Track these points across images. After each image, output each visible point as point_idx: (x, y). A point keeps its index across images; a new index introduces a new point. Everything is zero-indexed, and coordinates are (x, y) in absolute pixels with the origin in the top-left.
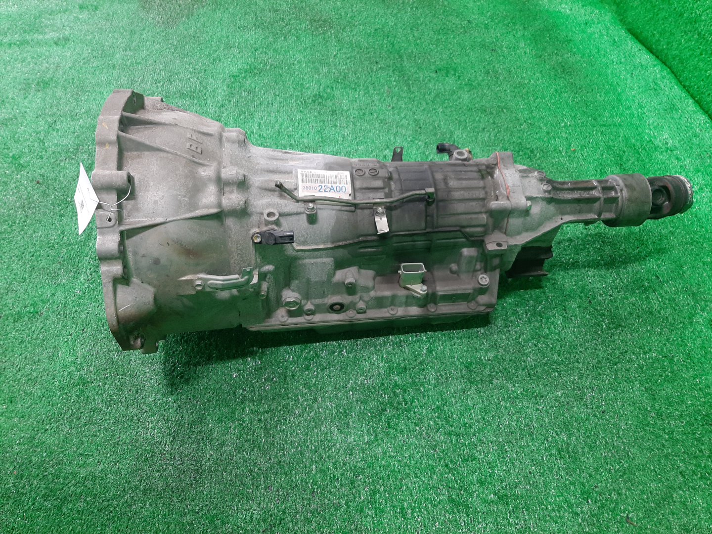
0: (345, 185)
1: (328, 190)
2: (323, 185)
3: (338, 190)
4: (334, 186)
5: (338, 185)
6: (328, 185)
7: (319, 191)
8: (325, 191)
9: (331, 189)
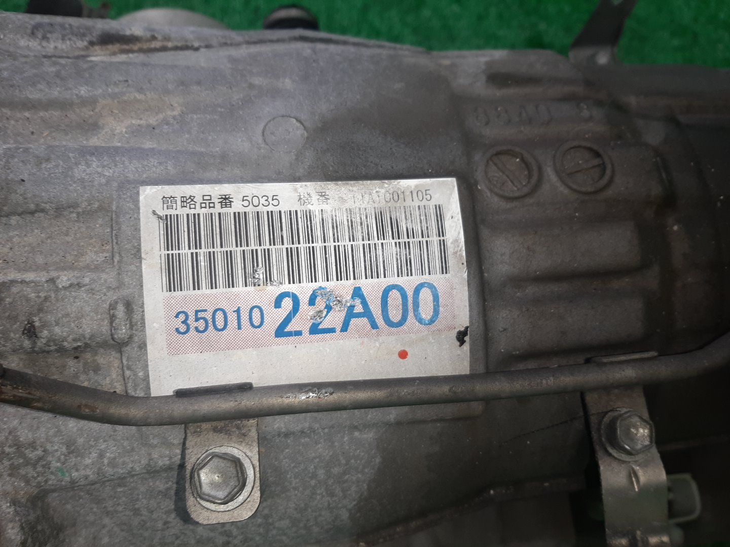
0: (436, 279)
1: (335, 319)
2: (304, 289)
3: (395, 315)
4: (372, 287)
5: (393, 280)
6: (332, 285)
7: (281, 332)
8: (315, 330)
9: (350, 314)
